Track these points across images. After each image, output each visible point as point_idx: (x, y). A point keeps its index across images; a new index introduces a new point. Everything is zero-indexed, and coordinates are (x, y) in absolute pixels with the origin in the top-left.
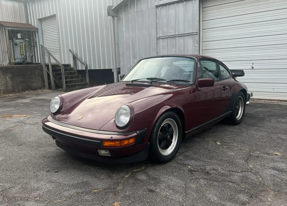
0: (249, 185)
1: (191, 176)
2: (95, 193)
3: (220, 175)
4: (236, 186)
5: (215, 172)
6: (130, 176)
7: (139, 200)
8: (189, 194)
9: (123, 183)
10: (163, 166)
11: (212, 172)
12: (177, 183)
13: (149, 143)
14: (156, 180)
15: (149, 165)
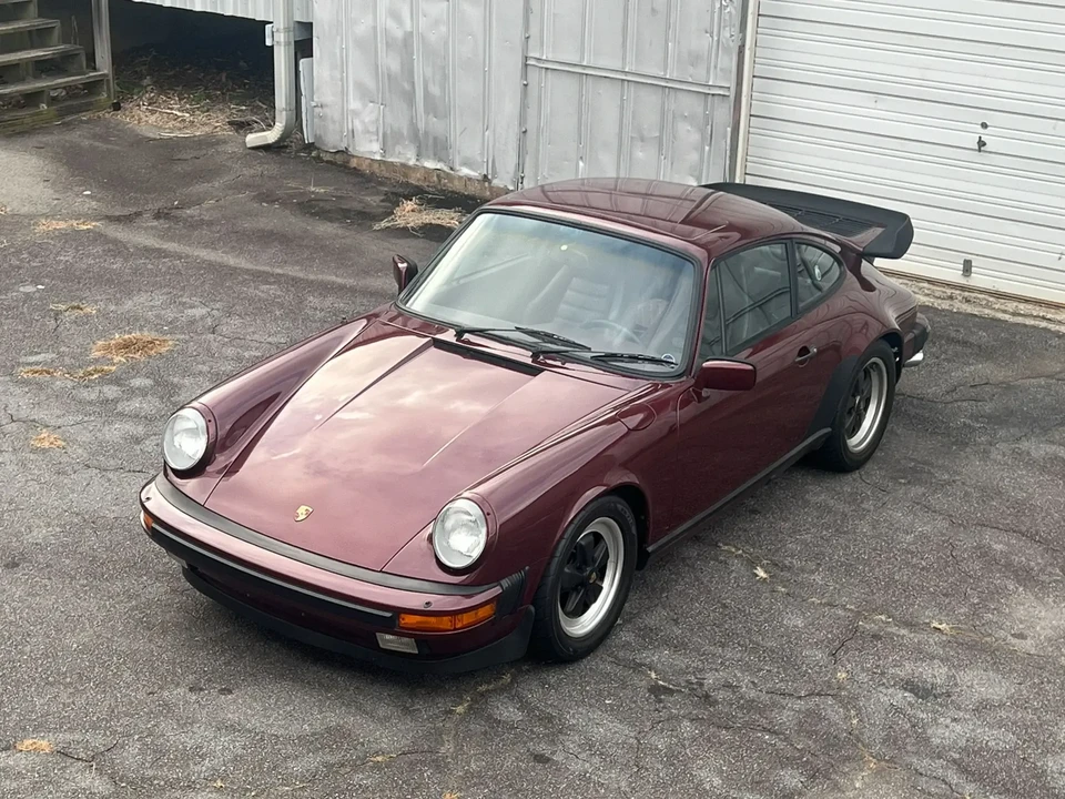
0: (815, 742)
1: (657, 710)
2: (378, 766)
3: (741, 708)
4: (781, 745)
5: (729, 694)
6: (470, 708)
7: (510, 786)
8: (647, 769)
9: (453, 732)
10: (568, 671)
11: (720, 695)
12: (616, 732)
13: (532, 608)
14: (550, 721)
15: (525, 668)
